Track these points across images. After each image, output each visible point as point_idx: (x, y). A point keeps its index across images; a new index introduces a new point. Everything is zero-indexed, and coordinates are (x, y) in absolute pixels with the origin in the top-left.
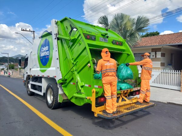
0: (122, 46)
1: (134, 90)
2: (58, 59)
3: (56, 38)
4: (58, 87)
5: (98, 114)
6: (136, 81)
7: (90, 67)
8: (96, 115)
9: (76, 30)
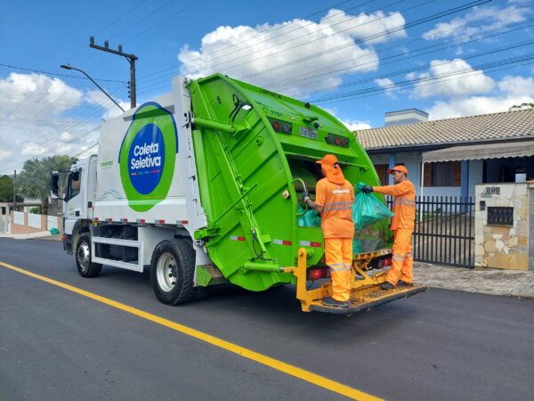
0: (347, 147)
1: (382, 254)
2: (194, 177)
3: (187, 125)
4: (195, 248)
5: (311, 306)
6: (382, 234)
7: (289, 197)
8: (305, 309)
9: (249, 107)
